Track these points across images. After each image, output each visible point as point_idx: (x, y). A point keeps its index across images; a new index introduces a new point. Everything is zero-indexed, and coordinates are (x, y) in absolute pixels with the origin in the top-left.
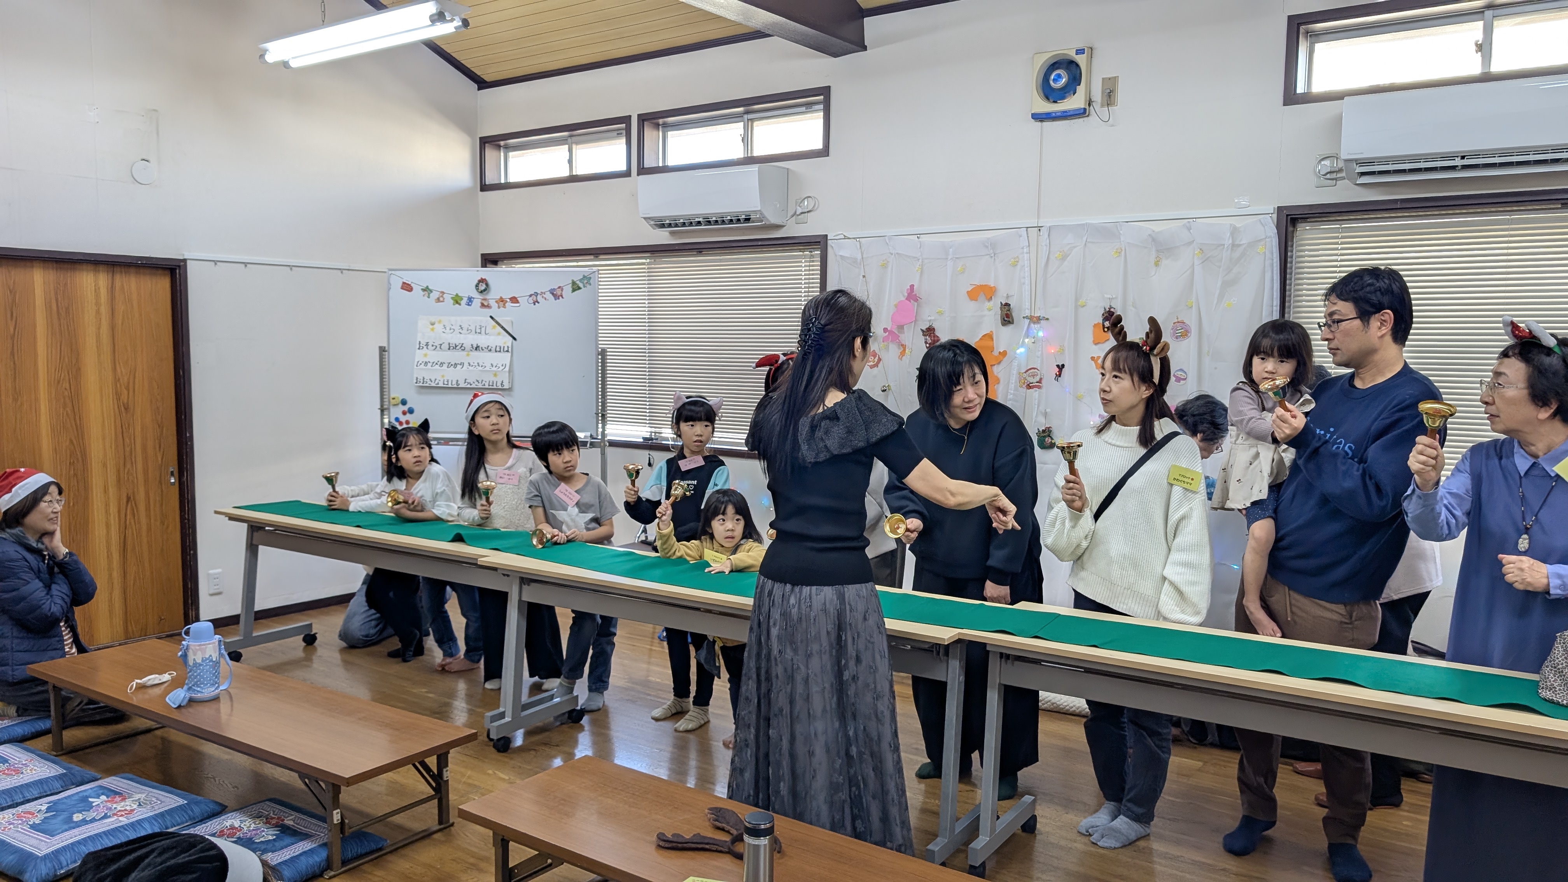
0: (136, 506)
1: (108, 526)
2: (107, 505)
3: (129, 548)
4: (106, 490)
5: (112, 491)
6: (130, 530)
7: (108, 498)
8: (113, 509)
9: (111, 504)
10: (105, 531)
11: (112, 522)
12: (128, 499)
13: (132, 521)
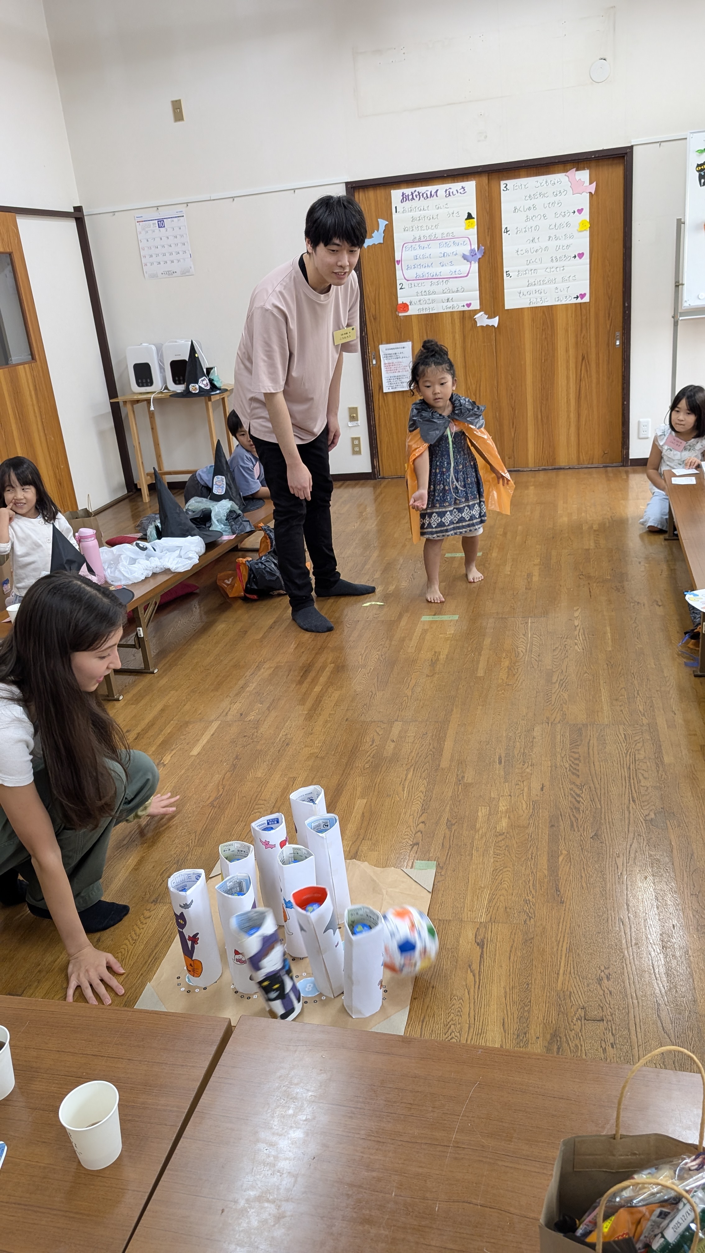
0: (588, 362)
1: (568, 378)
2: (568, 362)
3: (583, 395)
4: (567, 351)
5: (572, 352)
6: (584, 382)
7: (569, 357)
8: (572, 365)
9: (571, 362)
10: (566, 382)
11: (571, 376)
12: (583, 358)
13: (586, 376)
